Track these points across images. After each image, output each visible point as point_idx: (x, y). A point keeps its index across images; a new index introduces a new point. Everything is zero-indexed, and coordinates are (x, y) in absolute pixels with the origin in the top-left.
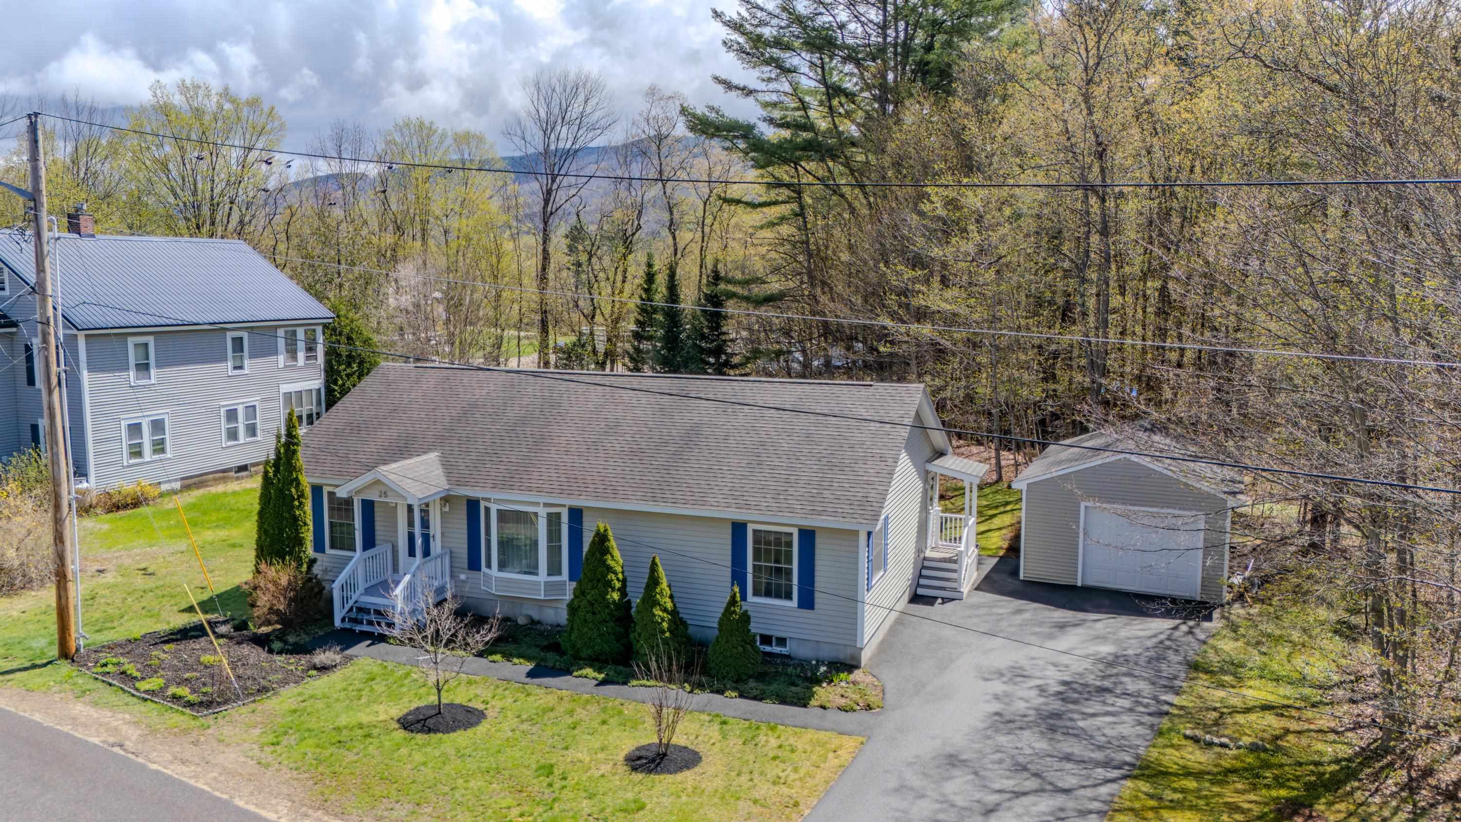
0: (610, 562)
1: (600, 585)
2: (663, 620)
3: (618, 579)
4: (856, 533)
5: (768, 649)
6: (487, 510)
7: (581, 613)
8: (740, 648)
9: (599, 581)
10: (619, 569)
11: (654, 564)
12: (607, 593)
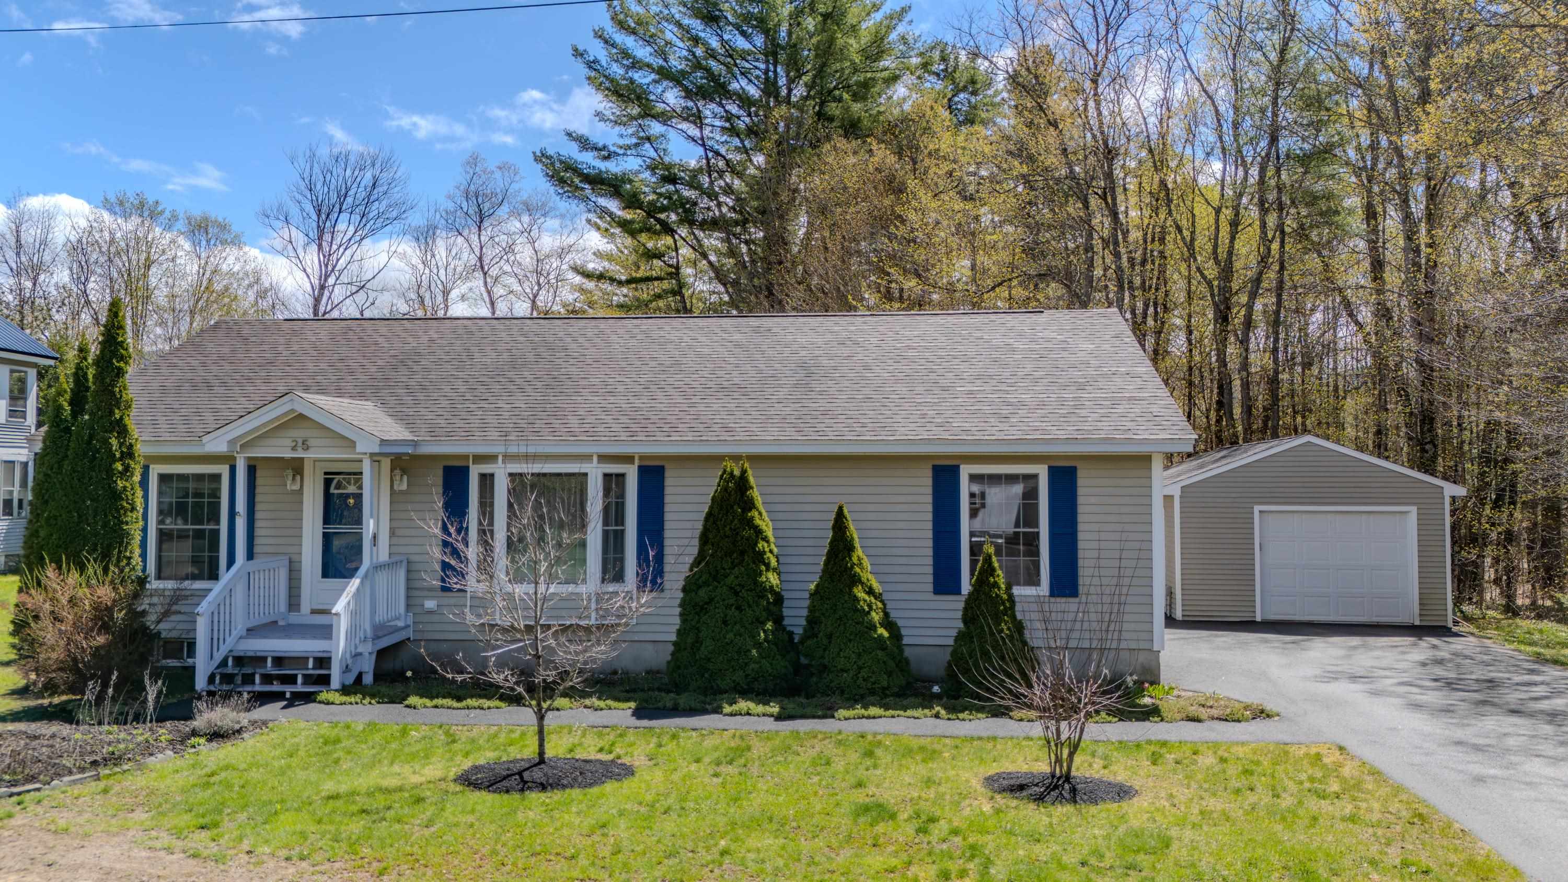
3: (772, 553)
4: (1147, 458)
6: (487, 480)
10: (771, 536)
11: (839, 520)
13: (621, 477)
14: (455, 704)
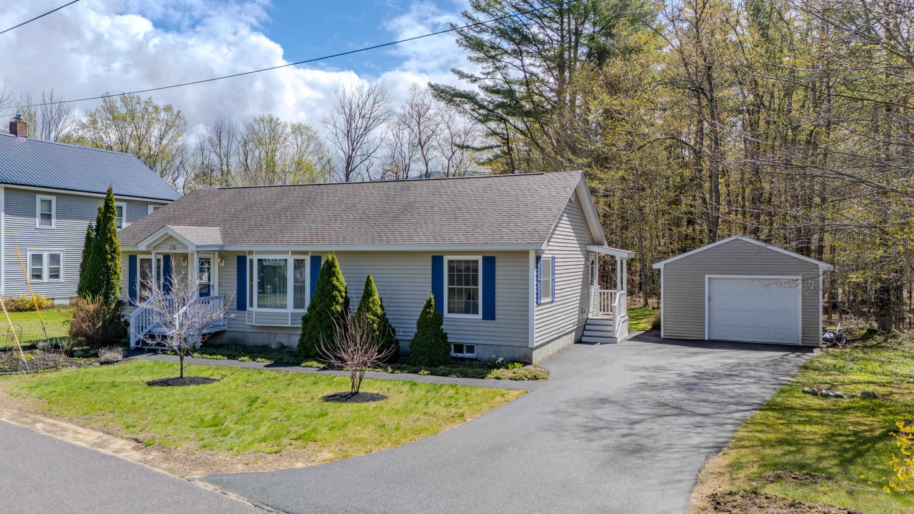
0: (335, 282)
1: (327, 299)
2: (374, 322)
3: (341, 296)
4: (527, 252)
5: (460, 355)
6: (251, 261)
7: (311, 322)
8: (433, 340)
9: (326, 296)
10: (343, 289)
11: (368, 281)
12: (333, 305)
13: (303, 261)
14: (209, 357)
